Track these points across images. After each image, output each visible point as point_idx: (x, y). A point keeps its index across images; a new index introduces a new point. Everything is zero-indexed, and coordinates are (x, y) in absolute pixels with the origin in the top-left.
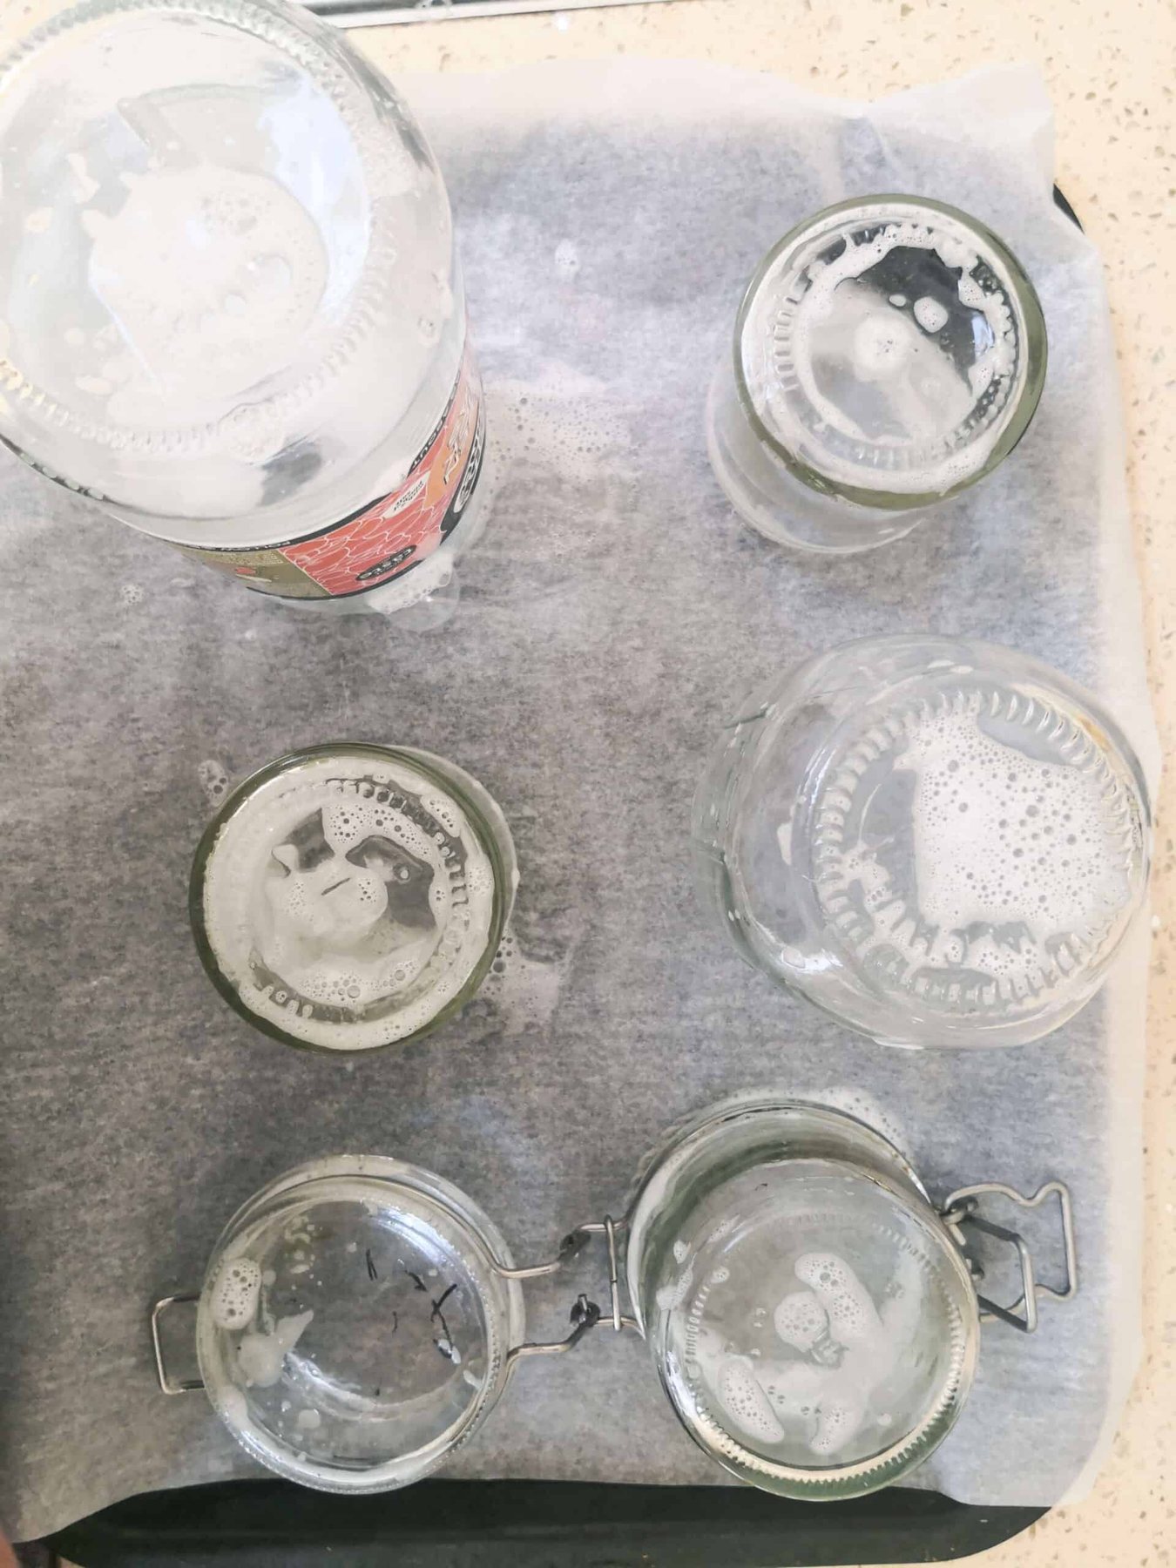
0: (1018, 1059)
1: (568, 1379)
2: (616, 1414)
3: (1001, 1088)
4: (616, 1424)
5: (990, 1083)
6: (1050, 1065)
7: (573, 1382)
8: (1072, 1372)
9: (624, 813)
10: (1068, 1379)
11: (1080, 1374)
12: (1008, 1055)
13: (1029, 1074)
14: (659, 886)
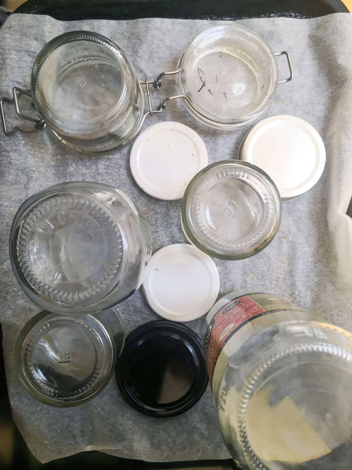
0: (34, 154)
1: (171, 52)
2: (156, 41)
3: (38, 145)
4: (156, 38)
5: (42, 147)
6: (24, 152)
7: (170, 52)
8: (15, 57)
9: (158, 228)
10: (16, 55)
11: (12, 56)
12: (37, 155)
13: (31, 149)
14: (147, 205)
